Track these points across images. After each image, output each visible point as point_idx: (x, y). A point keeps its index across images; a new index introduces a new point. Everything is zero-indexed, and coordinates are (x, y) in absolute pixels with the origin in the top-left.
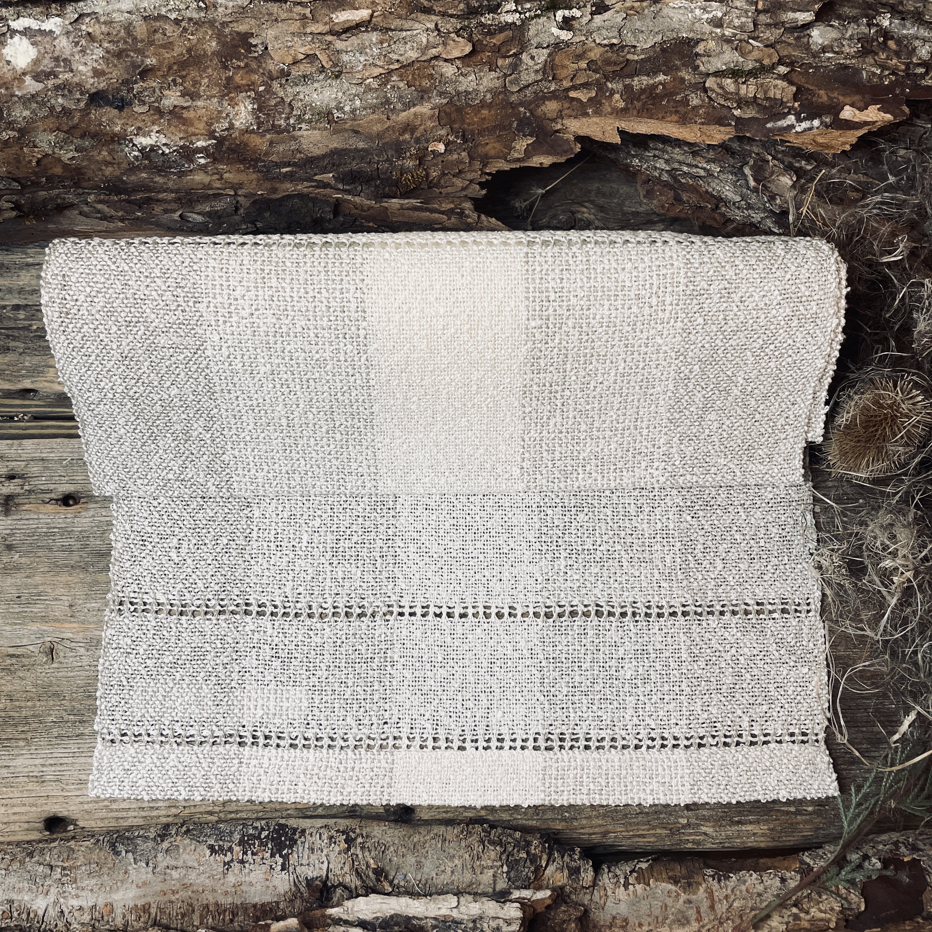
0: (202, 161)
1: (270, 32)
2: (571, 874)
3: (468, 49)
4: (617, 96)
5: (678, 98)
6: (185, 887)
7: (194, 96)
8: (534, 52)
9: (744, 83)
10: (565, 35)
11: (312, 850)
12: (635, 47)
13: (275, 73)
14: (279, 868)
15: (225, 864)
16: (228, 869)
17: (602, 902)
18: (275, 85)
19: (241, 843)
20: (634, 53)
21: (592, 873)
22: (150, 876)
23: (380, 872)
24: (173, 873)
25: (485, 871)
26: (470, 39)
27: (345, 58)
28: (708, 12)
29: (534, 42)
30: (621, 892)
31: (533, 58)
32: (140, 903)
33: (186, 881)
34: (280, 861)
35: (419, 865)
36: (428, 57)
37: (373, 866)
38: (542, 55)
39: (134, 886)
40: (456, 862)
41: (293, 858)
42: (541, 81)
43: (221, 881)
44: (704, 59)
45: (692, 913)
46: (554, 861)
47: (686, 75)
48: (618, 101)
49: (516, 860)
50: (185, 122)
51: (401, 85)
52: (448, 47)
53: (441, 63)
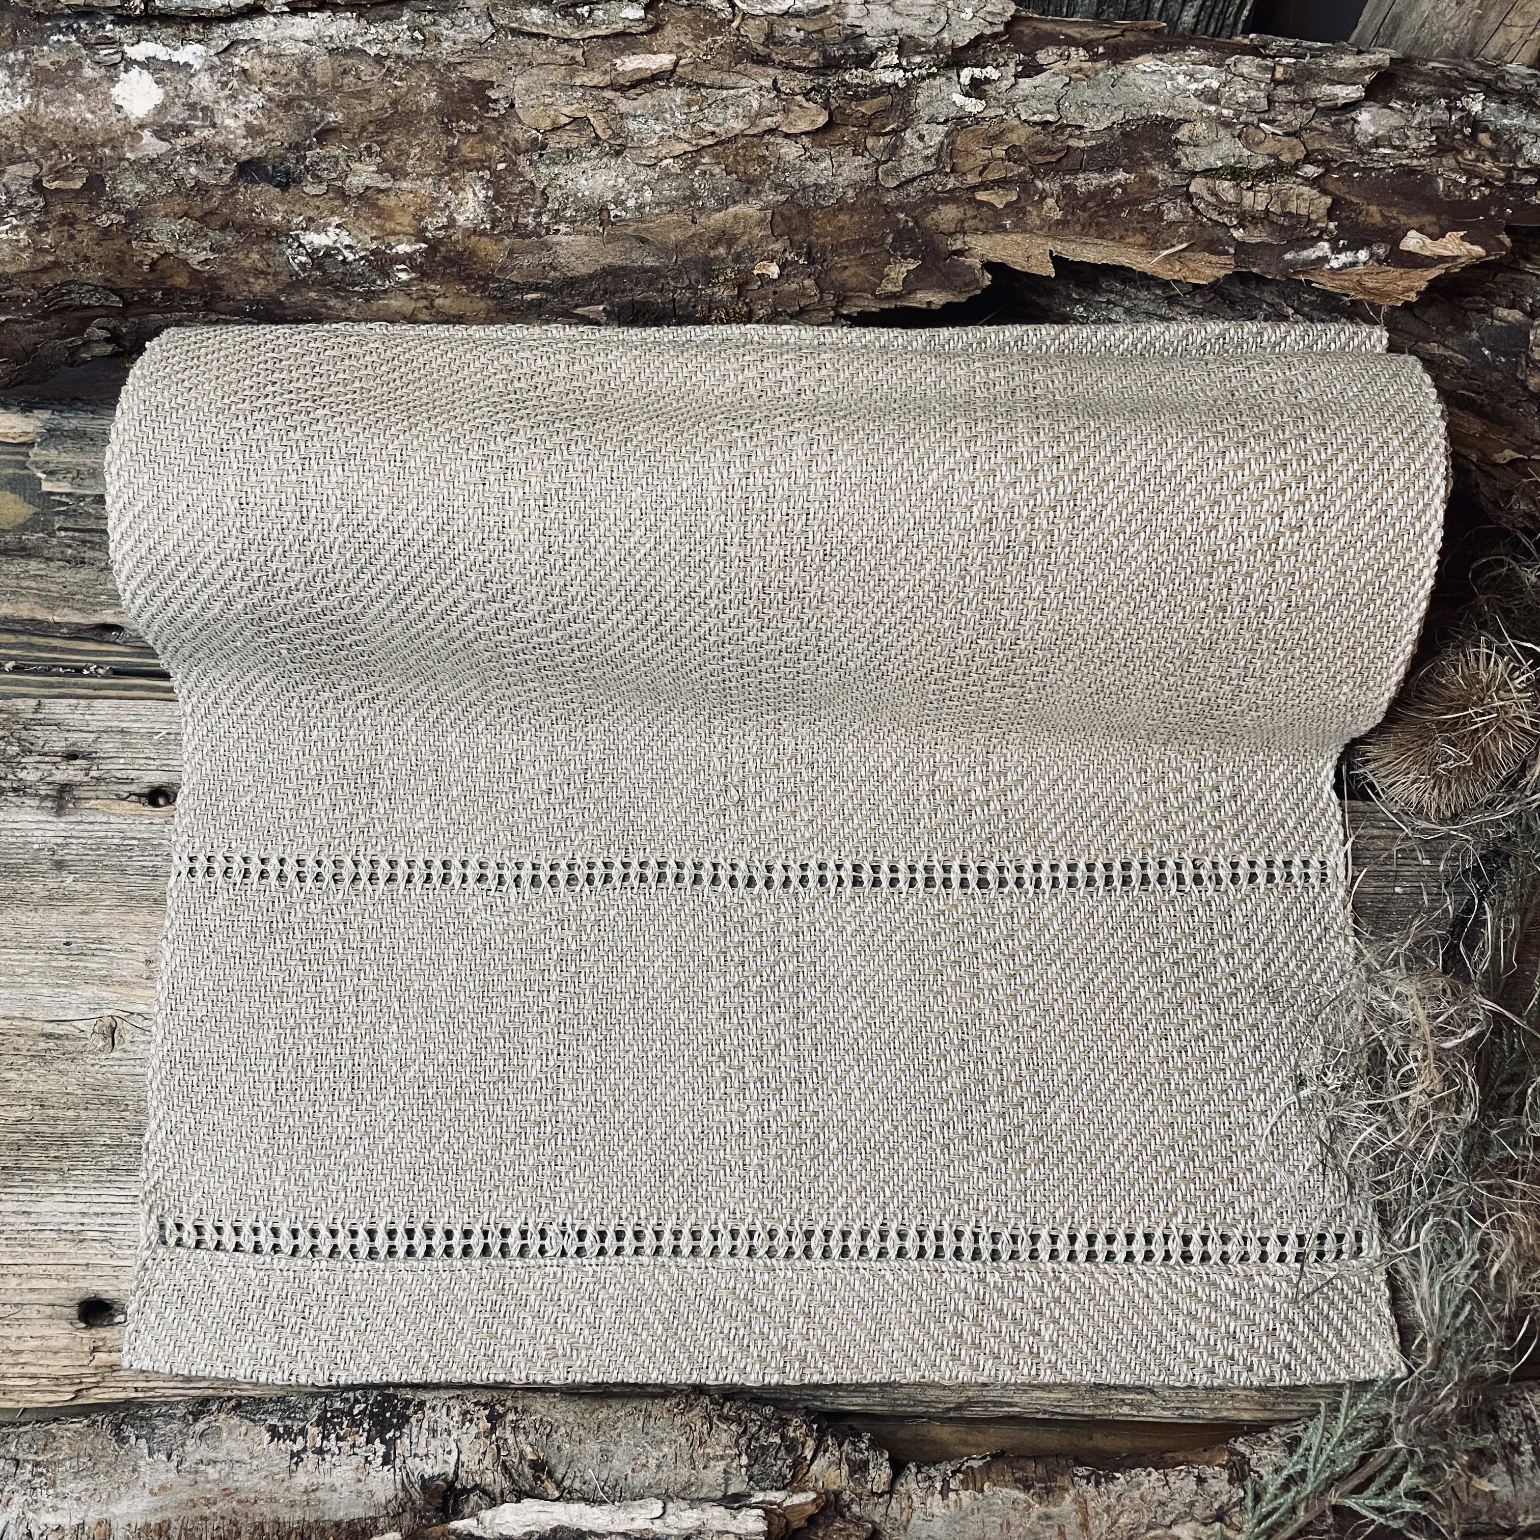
0: (404, 276)
1: (519, 81)
2: (852, 1473)
3: (822, 119)
4: (1051, 202)
5: (1147, 208)
6: (227, 1493)
7: (397, 173)
8: (924, 128)
9: (1249, 189)
10: (973, 106)
11: (433, 1432)
12: (1080, 127)
13: (523, 145)
14: (380, 1460)
15: (293, 1455)
16: (297, 1464)
18: (522, 161)
20: (1079, 137)
21: (888, 1471)
22: (172, 1475)
23: (538, 1466)
24: (210, 1470)
25: (712, 1463)
26: (826, 105)
27: (632, 125)
28: (1196, 80)
29: (925, 114)
31: (921, 138)
33: (229, 1484)
34: (381, 1449)
35: (605, 1457)
36: (760, 129)
37: (530, 1457)
38: (936, 135)
39: (147, 1492)
40: (666, 1450)
41: (403, 1446)
42: (932, 173)
44: (1188, 150)
46: (825, 1451)
47: (1158, 172)
48: (1052, 209)
49: (762, 1447)
50: (382, 213)
51: (717, 170)
52: (791, 116)
53: (780, 140)
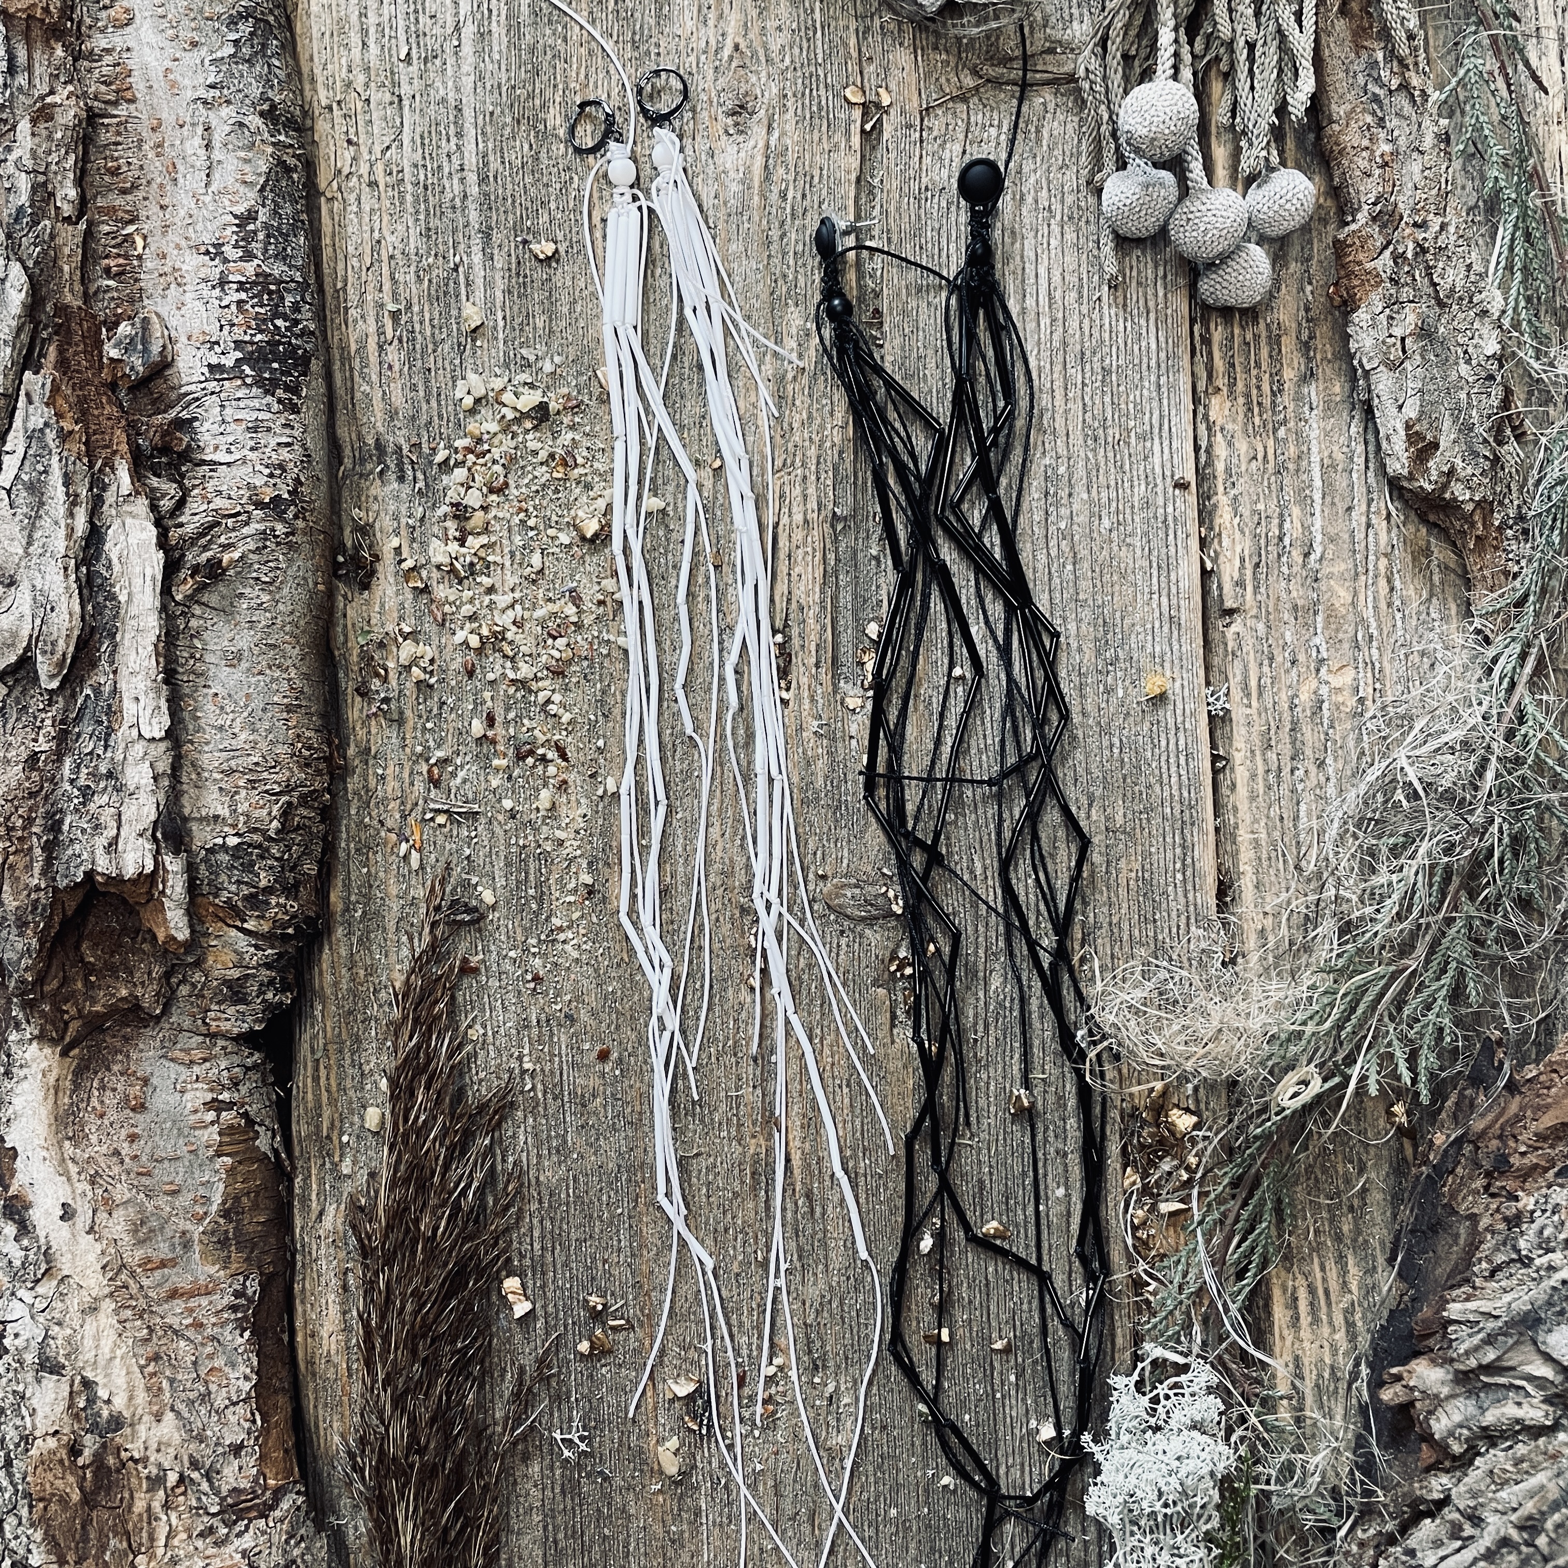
17: (178, 1054)
19: (263, 279)
30: (199, 1095)
32: (135, 80)
43: (183, 243)
45: (163, 1250)
